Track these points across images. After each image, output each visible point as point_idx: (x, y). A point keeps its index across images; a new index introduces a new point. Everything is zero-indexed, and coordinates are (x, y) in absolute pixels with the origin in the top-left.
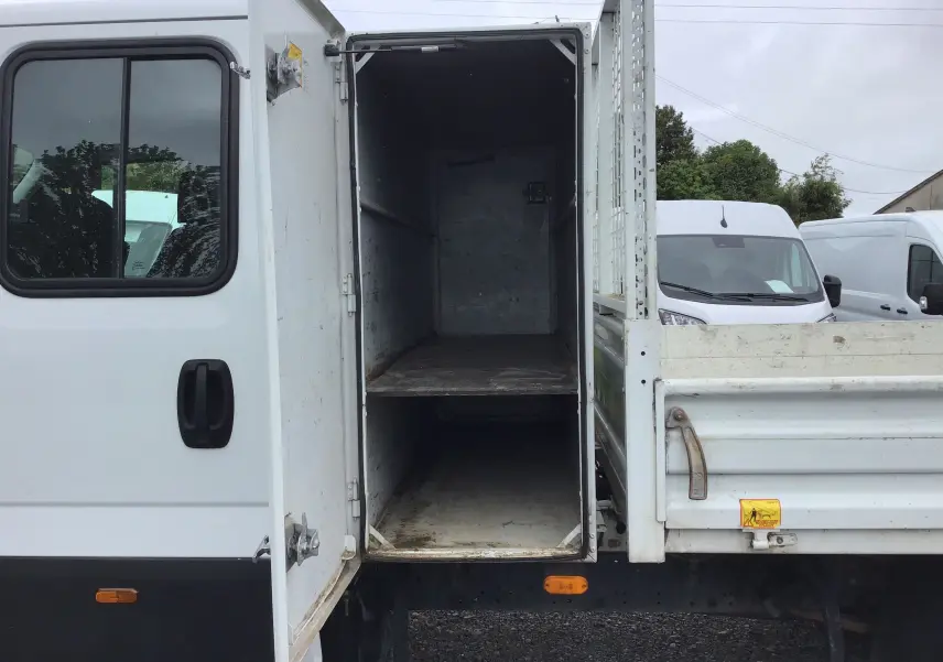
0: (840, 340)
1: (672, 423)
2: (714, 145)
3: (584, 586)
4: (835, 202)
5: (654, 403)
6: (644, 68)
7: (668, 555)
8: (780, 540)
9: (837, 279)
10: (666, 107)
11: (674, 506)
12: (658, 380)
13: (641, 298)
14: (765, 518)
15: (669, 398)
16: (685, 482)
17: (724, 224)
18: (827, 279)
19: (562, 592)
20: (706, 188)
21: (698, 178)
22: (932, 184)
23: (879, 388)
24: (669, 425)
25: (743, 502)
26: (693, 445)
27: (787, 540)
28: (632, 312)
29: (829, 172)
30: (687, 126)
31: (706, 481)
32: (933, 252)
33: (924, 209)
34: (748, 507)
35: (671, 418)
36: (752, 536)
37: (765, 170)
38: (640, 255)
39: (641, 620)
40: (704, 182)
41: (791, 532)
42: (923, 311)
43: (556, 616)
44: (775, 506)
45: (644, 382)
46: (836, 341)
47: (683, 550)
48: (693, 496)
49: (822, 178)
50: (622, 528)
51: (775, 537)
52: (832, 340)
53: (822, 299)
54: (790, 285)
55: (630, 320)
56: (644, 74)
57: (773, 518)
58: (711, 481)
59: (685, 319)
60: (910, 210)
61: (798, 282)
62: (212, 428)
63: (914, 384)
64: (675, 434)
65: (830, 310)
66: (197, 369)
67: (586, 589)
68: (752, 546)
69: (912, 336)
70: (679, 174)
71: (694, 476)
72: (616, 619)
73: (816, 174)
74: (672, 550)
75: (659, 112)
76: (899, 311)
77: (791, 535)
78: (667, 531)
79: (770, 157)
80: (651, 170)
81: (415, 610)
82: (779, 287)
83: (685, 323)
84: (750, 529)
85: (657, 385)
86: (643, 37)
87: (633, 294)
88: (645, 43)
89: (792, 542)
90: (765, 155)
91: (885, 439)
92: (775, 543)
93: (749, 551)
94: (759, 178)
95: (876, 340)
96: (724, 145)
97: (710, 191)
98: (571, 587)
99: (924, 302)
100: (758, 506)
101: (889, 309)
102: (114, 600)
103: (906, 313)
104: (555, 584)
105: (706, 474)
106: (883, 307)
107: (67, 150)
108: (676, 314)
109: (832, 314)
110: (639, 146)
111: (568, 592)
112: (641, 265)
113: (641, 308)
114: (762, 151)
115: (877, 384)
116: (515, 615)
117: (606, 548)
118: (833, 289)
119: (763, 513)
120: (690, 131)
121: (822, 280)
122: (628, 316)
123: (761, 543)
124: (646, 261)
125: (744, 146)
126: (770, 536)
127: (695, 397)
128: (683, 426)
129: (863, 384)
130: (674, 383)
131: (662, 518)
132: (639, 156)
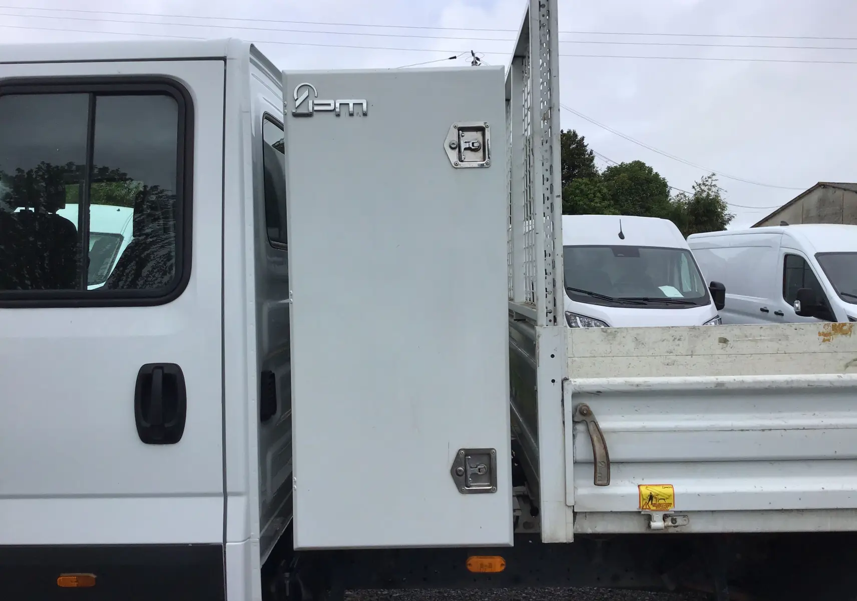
0: (724, 341)
1: (579, 418)
2: (612, 165)
3: (502, 565)
4: (719, 215)
5: (563, 401)
6: (550, 108)
7: (576, 536)
8: (674, 521)
9: (722, 285)
10: (569, 132)
11: (582, 491)
12: (566, 379)
13: (551, 307)
14: (661, 502)
15: (576, 395)
16: (591, 470)
17: (621, 236)
18: (713, 284)
19: (482, 570)
20: (606, 203)
21: (598, 194)
22: (802, 200)
23: (757, 386)
24: (576, 420)
25: (641, 487)
26: (597, 437)
27: (680, 521)
28: (542, 319)
29: (714, 189)
30: (589, 149)
31: (609, 468)
32: (805, 261)
33: (796, 222)
34: (646, 492)
35: (578, 413)
36: (649, 518)
37: (657, 188)
38: (549, 270)
39: (553, 595)
40: (604, 199)
41: (684, 514)
42: (797, 313)
43: (476, 592)
44: (669, 491)
45: (553, 381)
46: (720, 342)
47: (589, 531)
48: (598, 482)
49: (708, 195)
50: (535, 511)
51: (670, 518)
52: (717, 341)
53: (708, 303)
54: (681, 290)
55: (541, 326)
56: (550, 112)
57: (668, 501)
58: (613, 469)
59: (589, 321)
60: (784, 224)
61: (687, 288)
62: (167, 425)
63: (787, 382)
64: (581, 428)
65: (716, 312)
66: (153, 371)
67: (503, 568)
68: (649, 526)
69: (787, 337)
70: (582, 191)
71: (599, 465)
72: (530, 594)
73: (703, 191)
74: (580, 531)
75: (563, 135)
76: (776, 313)
77: (684, 516)
78: (575, 514)
79: (662, 176)
80: (558, 196)
81: (349, 589)
82: (670, 292)
83: (589, 325)
84: (647, 512)
85: (566, 384)
86: (550, 83)
87: (543, 304)
88: (551, 86)
89: (685, 523)
90: (657, 175)
91: (763, 430)
92: (670, 524)
93: (648, 532)
94: (652, 195)
95: (755, 341)
96: (621, 165)
97: (609, 206)
98: (490, 565)
99: (798, 305)
100: (655, 490)
101: (767, 311)
102: (75, 585)
103: (782, 315)
104: (475, 564)
105: (608, 463)
106: (762, 310)
107: (26, 171)
108: (581, 316)
109: (718, 316)
110: (547, 175)
111: (488, 570)
112: (550, 278)
113: (551, 316)
114: (655, 171)
115: (756, 382)
116: (439, 592)
117: (521, 530)
118: (718, 293)
119: (660, 497)
120: (591, 153)
121: (708, 286)
122: (539, 323)
123: (658, 524)
124: (555, 274)
125: (638, 166)
126: (665, 518)
127: (598, 394)
128: (588, 419)
129: (743, 382)
130: (580, 382)
131: (571, 502)
132: (547, 184)
